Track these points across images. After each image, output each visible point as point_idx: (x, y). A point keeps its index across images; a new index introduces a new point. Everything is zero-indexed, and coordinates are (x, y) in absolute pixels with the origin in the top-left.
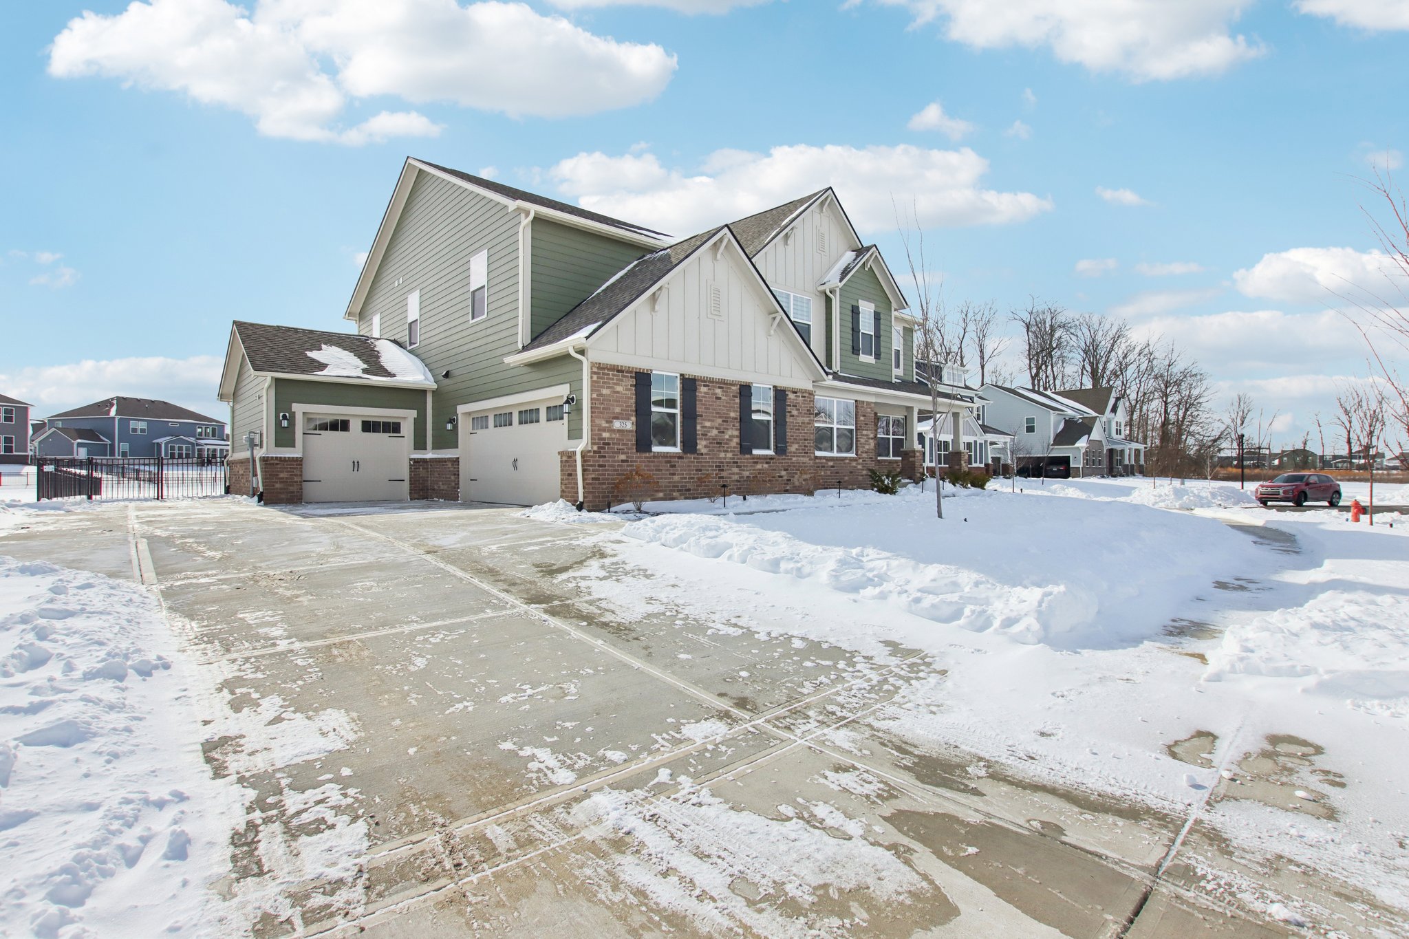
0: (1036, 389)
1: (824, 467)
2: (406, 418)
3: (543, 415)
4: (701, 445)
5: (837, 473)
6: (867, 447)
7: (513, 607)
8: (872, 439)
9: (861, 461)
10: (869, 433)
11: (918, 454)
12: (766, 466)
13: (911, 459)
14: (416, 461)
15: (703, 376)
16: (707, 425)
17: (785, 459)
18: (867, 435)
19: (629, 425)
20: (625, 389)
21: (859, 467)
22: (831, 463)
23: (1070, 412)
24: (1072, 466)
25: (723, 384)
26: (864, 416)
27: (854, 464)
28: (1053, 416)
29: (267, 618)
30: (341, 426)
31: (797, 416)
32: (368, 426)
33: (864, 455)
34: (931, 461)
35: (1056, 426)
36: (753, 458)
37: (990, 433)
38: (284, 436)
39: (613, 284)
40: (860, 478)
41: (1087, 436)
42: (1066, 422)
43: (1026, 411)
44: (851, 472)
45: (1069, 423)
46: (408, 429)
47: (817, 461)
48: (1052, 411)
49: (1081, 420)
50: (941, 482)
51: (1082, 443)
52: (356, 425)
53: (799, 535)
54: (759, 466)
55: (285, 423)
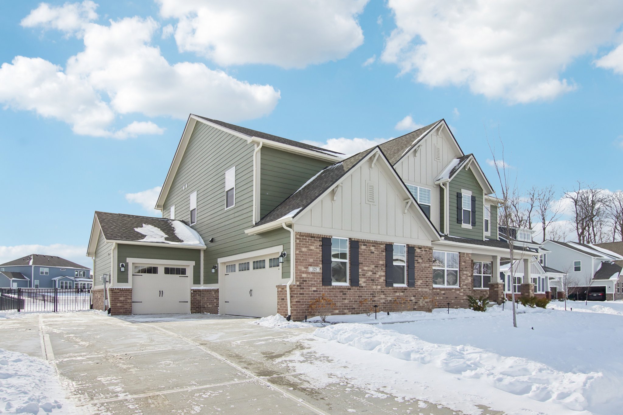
0: (582, 242)
1: (438, 294)
2: (189, 265)
3: (267, 264)
4: (362, 281)
5: (447, 298)
6: (466, 282)
7: (250, 377)
8: (470, 276)
9: (462, 290)
10: (468, 273)
11: (500, 286)
12: (402, 294)
13: (495, 289)
14: (195, 291)
15: (363, 239)
16: (366, 269)
17: (413, 290)
18: (466, 274)
19: (318, 270)
20: (316, 247)
21: (462, 294)
22: (443, 292)
23: (606, 258)
24: (607, 292)
25: (375, 244)
26: (465, 262)
27: (458, 292)
28: (593, 260)
29: (113, 381)
30: (153, 270)
31: (421, 263)
32: (168, 271)
33: (465, 287)
34: (509, 290)
35: (596, 266)
36: (394, 289)
37: (549, 271)
38: (122, 276)
39: (309, 185)
40: (462, 301)
41: (618, 273)
42: (603, 264)
43: (573, 257)
44: (456, 298)
45: (605, 265)
46: (190, 272)
47: (434, 291)
48: (593, 257)
49: (613, 263)
50: (516, 304)
51: (615, 278)
52: (161, 270)
53: (423, 337)
54: (397, 294)
55: (123, 269)
